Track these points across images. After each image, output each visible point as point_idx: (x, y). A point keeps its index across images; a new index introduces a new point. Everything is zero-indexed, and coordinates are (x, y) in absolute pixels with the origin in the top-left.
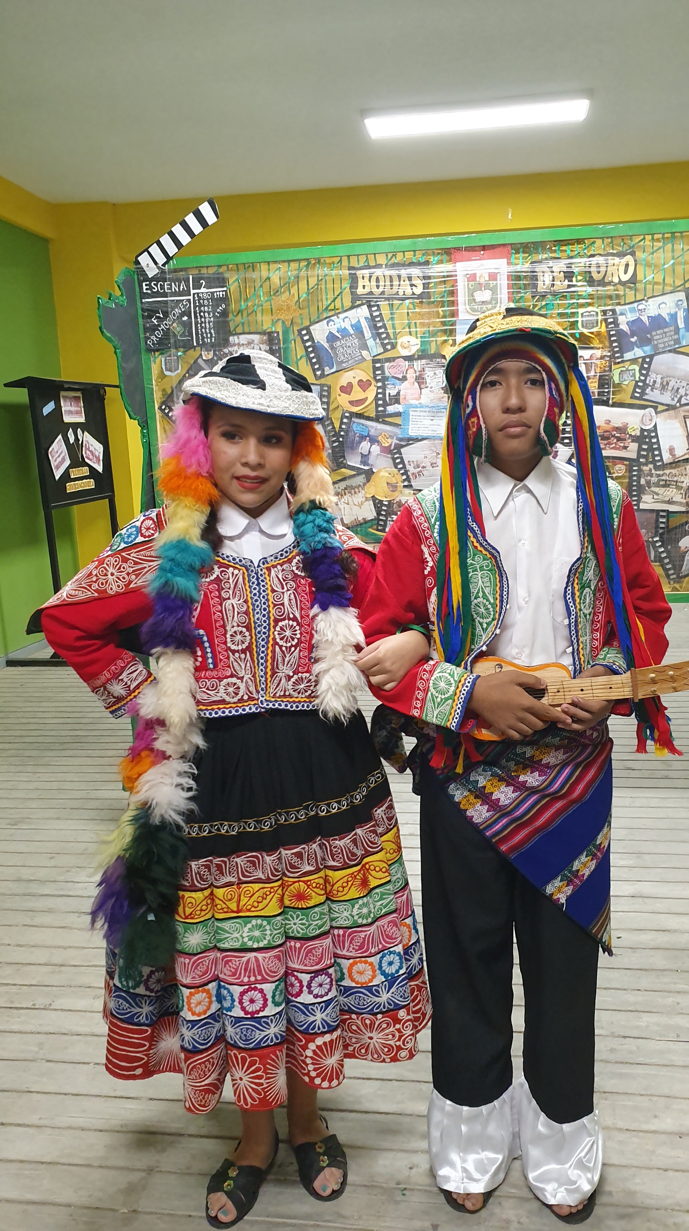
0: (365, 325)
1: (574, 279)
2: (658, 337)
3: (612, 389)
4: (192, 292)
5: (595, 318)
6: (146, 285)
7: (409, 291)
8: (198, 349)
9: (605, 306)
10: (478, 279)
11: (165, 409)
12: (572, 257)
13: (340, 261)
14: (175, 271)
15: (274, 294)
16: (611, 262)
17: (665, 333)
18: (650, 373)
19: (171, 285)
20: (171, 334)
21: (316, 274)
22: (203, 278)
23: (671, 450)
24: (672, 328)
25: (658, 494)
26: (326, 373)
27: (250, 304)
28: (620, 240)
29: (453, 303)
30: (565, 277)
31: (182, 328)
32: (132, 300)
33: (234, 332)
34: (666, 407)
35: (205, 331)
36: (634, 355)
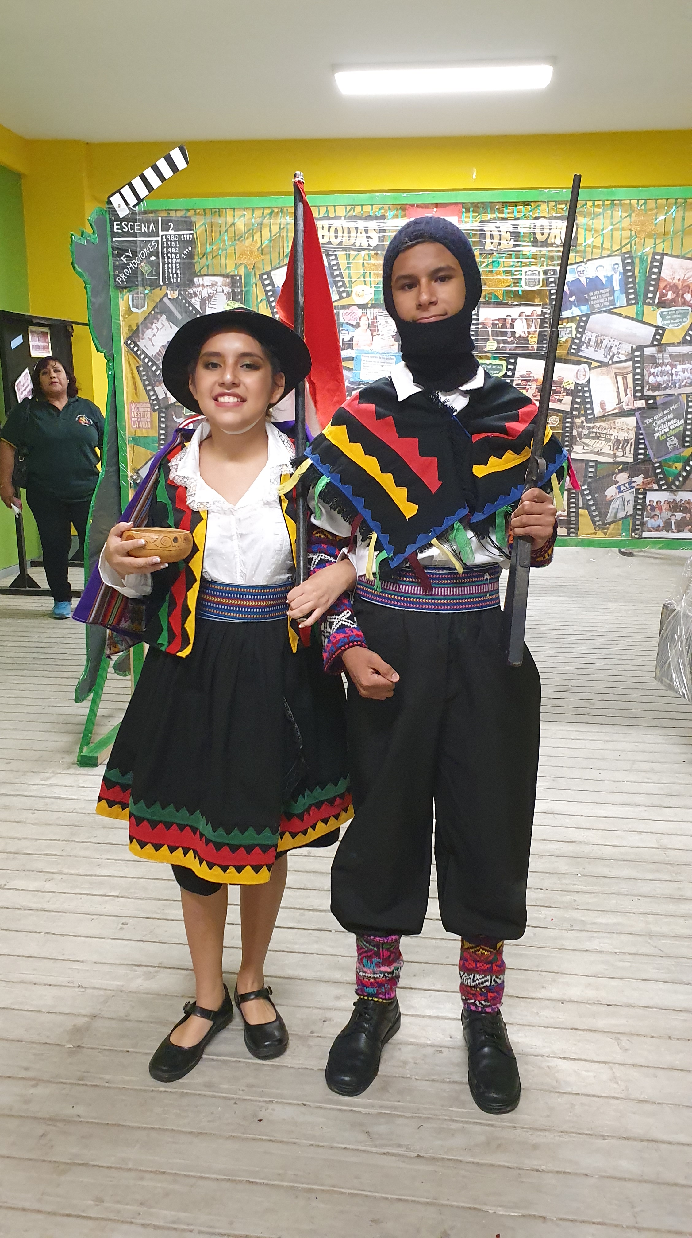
1: (520, 239)
4: (161, 233)
5: (537, 277)
6: (117, 225)
7: (365, 244)
8: (164, 288)
9: (547, 266)
11: (130, 344)
12: (518, 219)
14: (145, 212)
15: (238, 239)
16: (554, 225)
18: (586, 332)
19: (141, 227)
20: (139, 273)
21: (279, 221)
22: (171, 221)
23: (602, 405)
24: (608, 290)
25: (588, 445)
27: (215, 248)
28: (563, 206)
30: (512, 237)
31: (150, 267)
32: (102, 238)
33: (199, 274)
34: (600, 364)
35: (172, 271)
36: (572, 313)
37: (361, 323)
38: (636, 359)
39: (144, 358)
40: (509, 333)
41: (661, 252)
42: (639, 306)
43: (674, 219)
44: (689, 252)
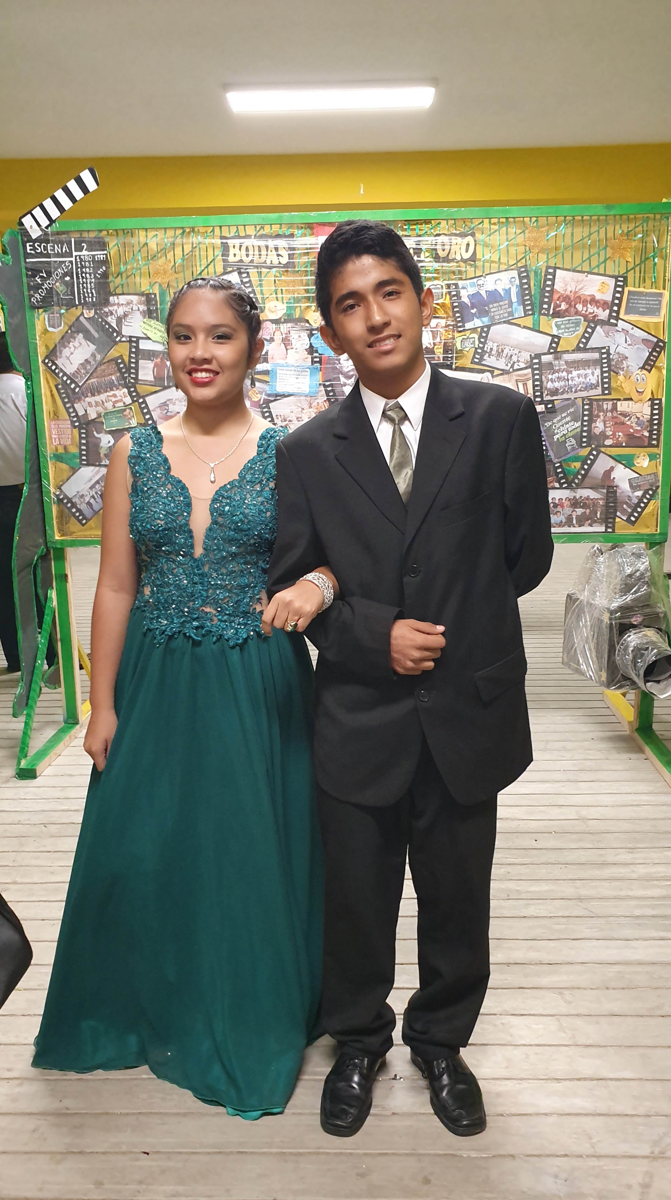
1: (422, 255)
3: (455, 355)
4: (75, 254)
5: (440, 291)
6: (30, 246)
7: (276, 262)
8: (80, 307)
9: (448, 280)
11: (48, 363)
12: (420, 236)
13: (213, 230)
14: (58, 233)
15: (152, 259)
16: (454, 241)
17: (501, 306)
18: (487, 342)
19: (54, 247)
20: (54, 293)
21: (191, 242)
22: (84, 242)
24: (506, 302)
27: (129, 267)
28: (461, 224)
31: (65, 287)
32: (16, 259)
33: (114, 293)
34: (502, 372)
35: (87, 291)
36: (474, 324)
37: (275, 337)
38: (535, 366)
39: (63, 376)
41: (553, 266)
42: (536, 316)
43: (564, 235)
44: (579, 266)
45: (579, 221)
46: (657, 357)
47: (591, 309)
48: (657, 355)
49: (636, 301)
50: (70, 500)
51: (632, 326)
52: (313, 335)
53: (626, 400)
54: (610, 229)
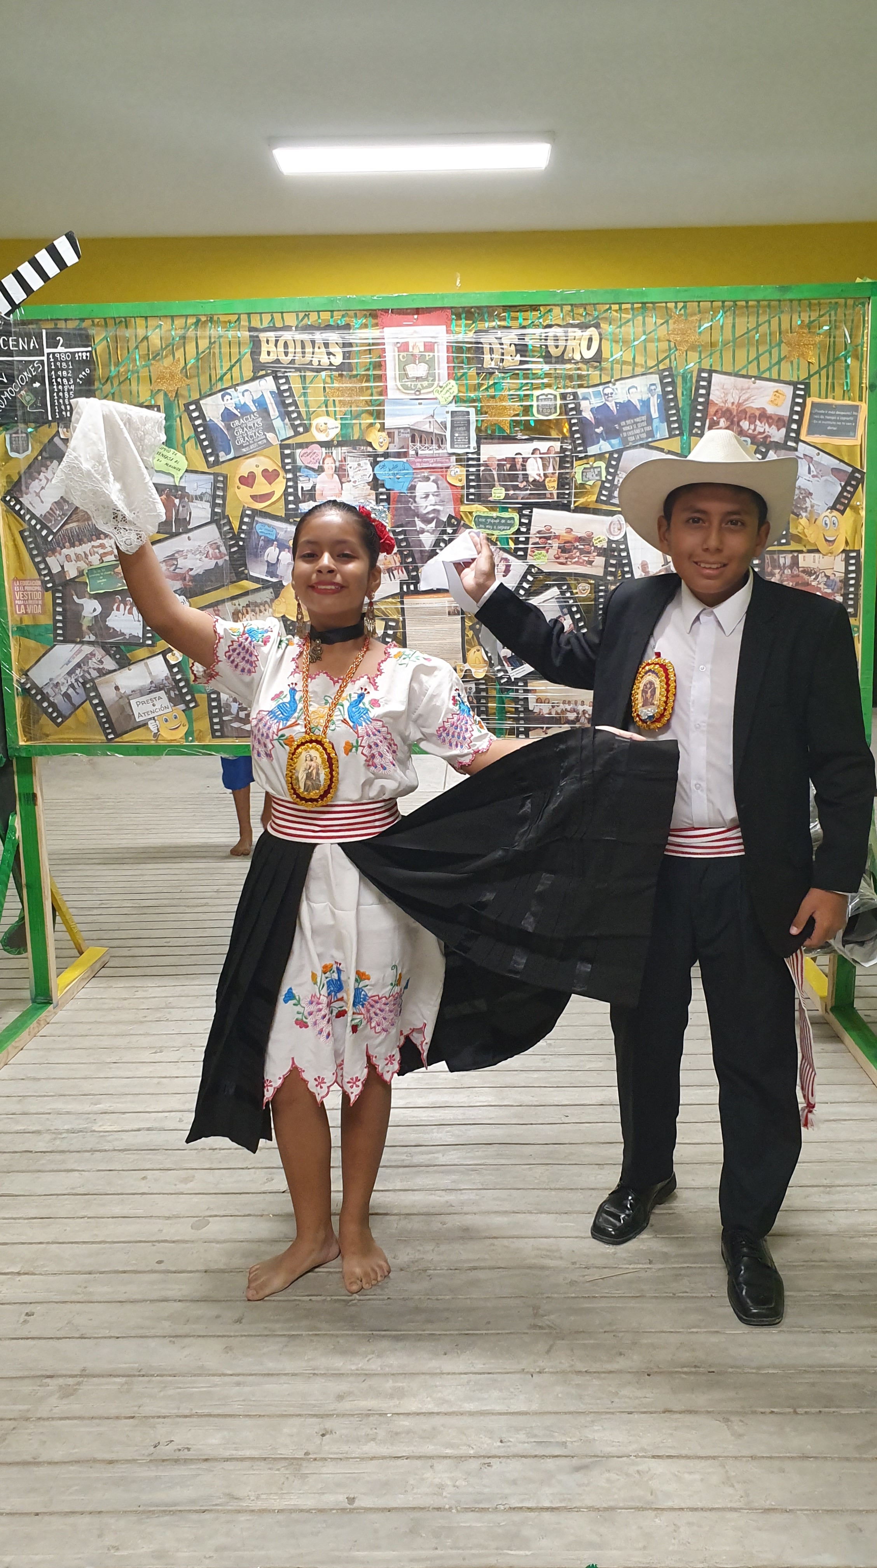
0: (270, 402)
1: (528, 354)
2: (628, 428)
3: (573, 491)
4: (46, 351)
5: (552, 403)
7: (325, 361)
8: (54, 424)
9: (564, 388)
10: (411, 349)
11: (10, 500)
12: (524, 327)
13: (239, 319)
14: (23, 323)
15: (154, 358)
16: (571, 334)
17: (636, 423)
19: (17, 341)
20: (18, 404)
21: (208, 333)
22: (60, 334)
23: (644, 566)
24: (644, 418)
26: (221, 460)
27: (122, 370)
28: (581, 311)
29: (380, 378)
30: (517, 351)
31: (33, 397)
35: (64, 402)
36: (600, 449)
37: (326, 466)
39: (30, 519)
40: (521, 476)
41: (708, 368)
42: (685, 438)
43: (722, 327)
44: (743, 368)
45: (742, 307)
46: (853, 494)
47: (761, 427)
48: (852, 490)
49: (822, 417)
50: (40, 691)
51: (817, 451)
52: (378, 462)
53: (809, 551)
54: (785, 318)
